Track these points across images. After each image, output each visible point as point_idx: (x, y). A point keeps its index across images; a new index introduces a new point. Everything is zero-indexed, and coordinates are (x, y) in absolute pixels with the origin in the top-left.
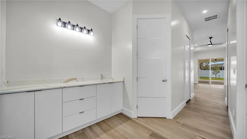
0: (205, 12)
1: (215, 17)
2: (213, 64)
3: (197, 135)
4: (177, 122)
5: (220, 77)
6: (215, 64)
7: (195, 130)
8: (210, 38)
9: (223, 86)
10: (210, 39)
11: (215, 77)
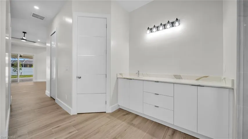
0: (36, 8)
1: (42, 18)
2: (12, 60)
3: (51, 130)
4: (19, 136)
5: (22, 74)
6: (14, 61)
7: (46, 127)
8: (23, 32)
9: (32, 82)
10: (24, 34)
11: (17, 75)
